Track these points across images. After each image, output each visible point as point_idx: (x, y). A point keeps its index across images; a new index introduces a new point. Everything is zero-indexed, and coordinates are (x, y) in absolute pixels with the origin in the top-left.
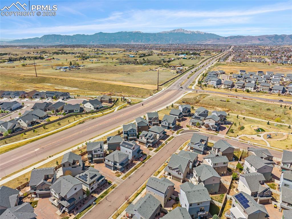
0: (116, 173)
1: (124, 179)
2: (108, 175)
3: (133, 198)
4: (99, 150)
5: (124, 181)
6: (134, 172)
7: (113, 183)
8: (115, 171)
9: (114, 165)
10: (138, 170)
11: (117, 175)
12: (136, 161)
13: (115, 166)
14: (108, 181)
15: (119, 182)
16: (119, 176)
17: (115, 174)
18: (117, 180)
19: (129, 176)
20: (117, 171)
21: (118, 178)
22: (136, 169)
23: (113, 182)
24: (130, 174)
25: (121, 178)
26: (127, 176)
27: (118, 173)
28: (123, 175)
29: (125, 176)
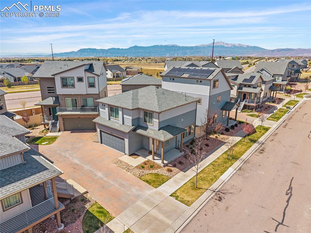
0: (142, 167)
1: (188, 203)
4: (80, 79)
8: (141, 160)
9: (134, 130)
11: (148, 178)
12: (222, 136)
13: (139, 131)
17: (138, 172)
20: (150, 158)
24: (216, 178)
25: (171, 195)
26: (204, 187)
27: (153, 169)
28: (181, 179)
29: (189, 185)
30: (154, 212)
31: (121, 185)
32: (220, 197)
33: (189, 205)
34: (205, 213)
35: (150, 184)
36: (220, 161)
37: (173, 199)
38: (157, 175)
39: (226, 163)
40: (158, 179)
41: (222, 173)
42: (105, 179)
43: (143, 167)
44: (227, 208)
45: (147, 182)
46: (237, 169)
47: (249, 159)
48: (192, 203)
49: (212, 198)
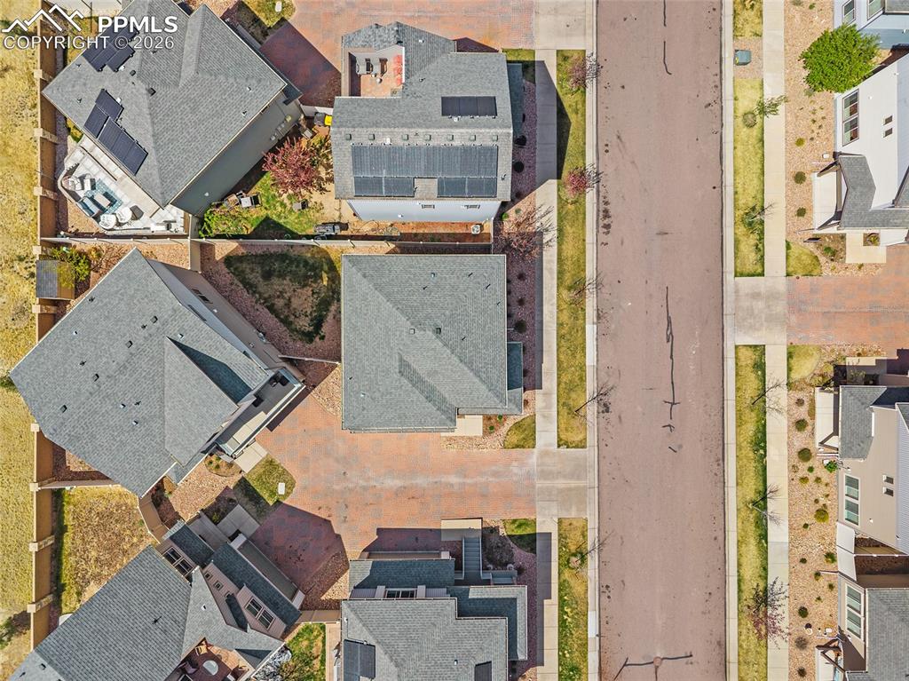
0: (490, 428)
1: (582, 445)
2: (454, 480)
3: (752, 548)
5: (591, 453)
6: (591, 330)
7: (546, 524)
10: (598, 285)
11: (514, 439)
14: (502, 532)
15: (573, 483)
16: (526, 435)
17: (495, 440)
18: (545, 475)
19: (591, 386)
21: (533, 457)
22: (579, 288)
23: (533, 510)
24: (582, 368)
25: (559, 446)
26: (581, 403)
27: (505, 420)
28: (548, 407)
29: (564, 411)
30: (561, 483)
31: (495, 474)
32: (605, 405)
33: (584, 447)
34: (604, 443)
35: (523, 447)
36: (565, 317)
37: (563, 450)
38: (518, 426)
39: (576, 318)
40: (526, 432)
41: (584, 349)
42: (469, 481)
43: (492, 428)
44: (620, 417)
45: (517, 446)
46: (595, 320)
47: (599, 272)
48: (585, 439)
49: (598, 413)
